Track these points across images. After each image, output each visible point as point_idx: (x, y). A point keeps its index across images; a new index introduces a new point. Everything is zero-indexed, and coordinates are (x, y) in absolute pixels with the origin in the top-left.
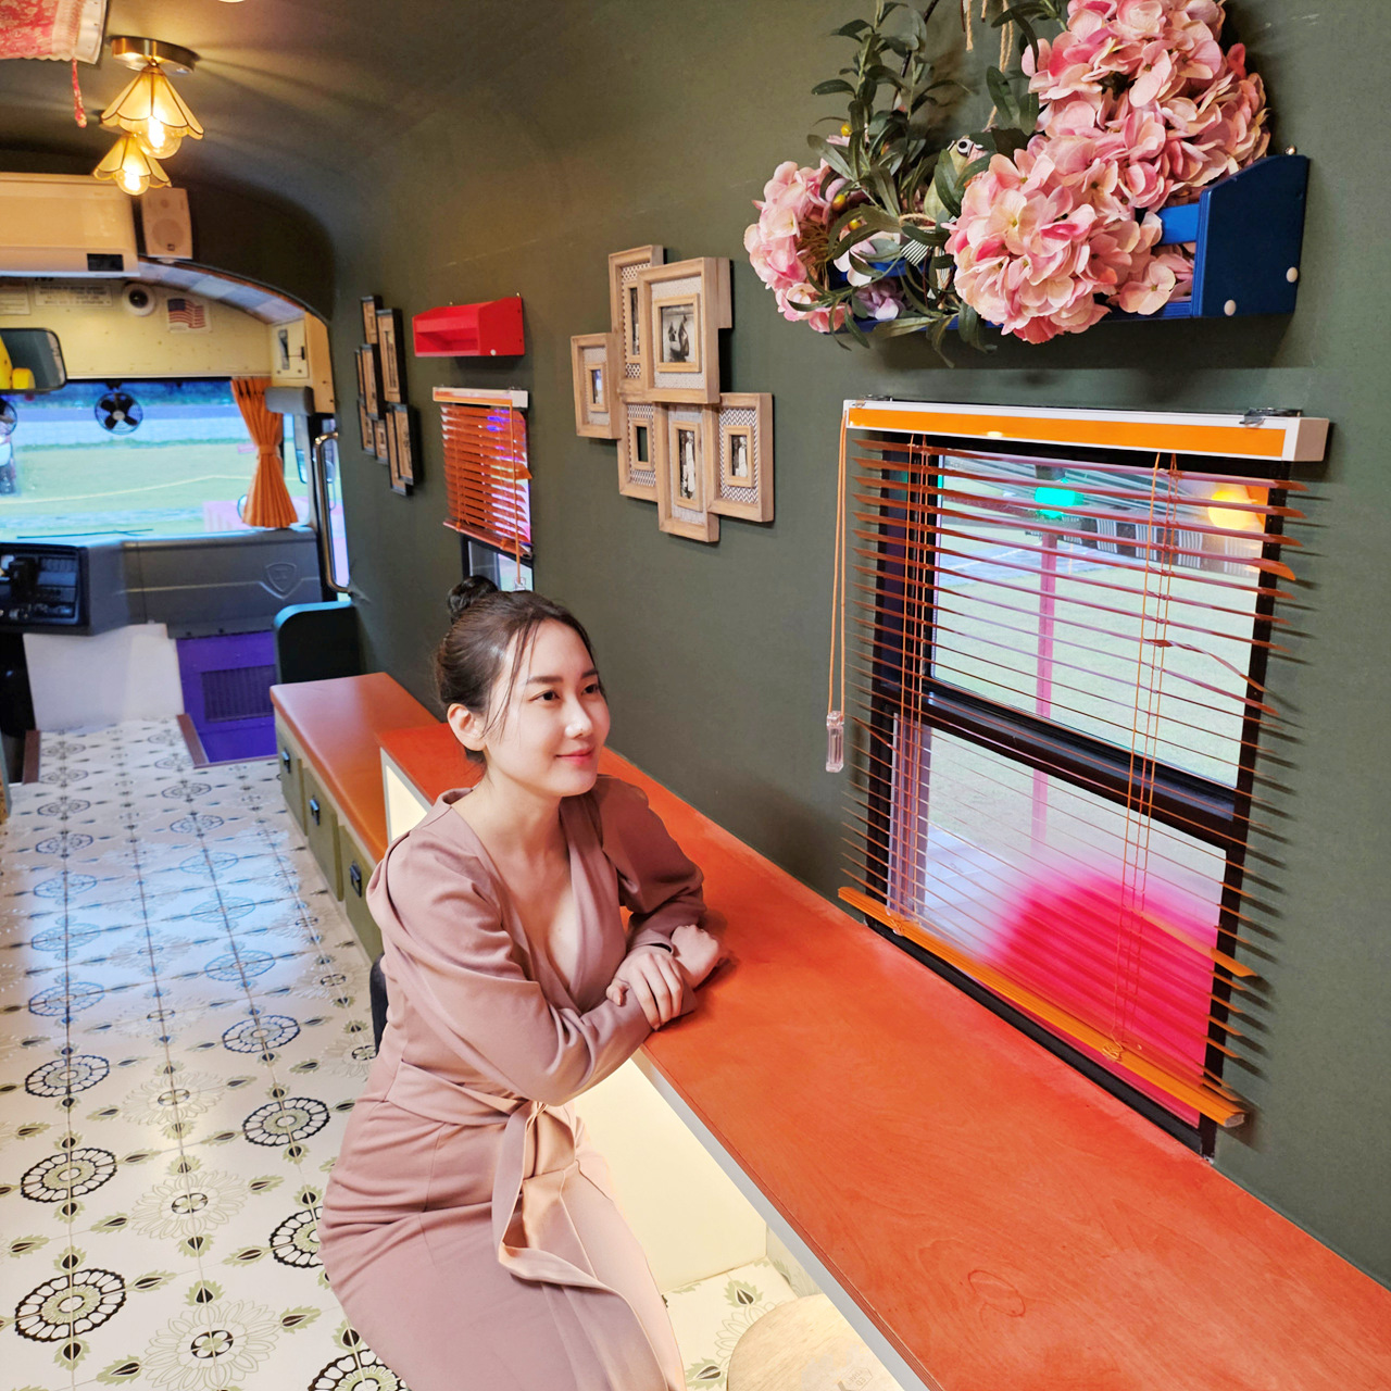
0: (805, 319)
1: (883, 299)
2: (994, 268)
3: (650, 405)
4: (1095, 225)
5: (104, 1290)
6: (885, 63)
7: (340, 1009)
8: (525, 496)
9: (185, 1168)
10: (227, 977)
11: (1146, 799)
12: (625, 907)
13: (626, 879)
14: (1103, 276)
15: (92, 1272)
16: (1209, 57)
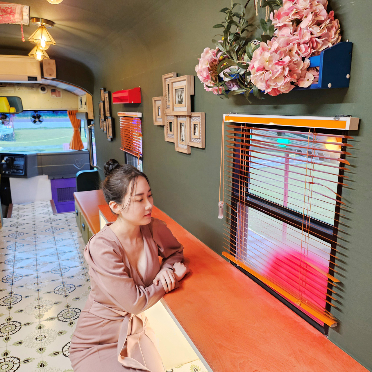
0: (212, 91)
1: (234, 85)
2: (262, 74)
3: (173, 116)
4: (290, 62)
5: (14, 363)
6: (234, 20)
7: (87, 282)
8: (141, 141)
9: (40, 328)
10: (56, 273)
11: (308, 228)
12: (160, 256)
13: (160, 248)
14: (293, 76)
15: (11, 357)
16: (323, 14)
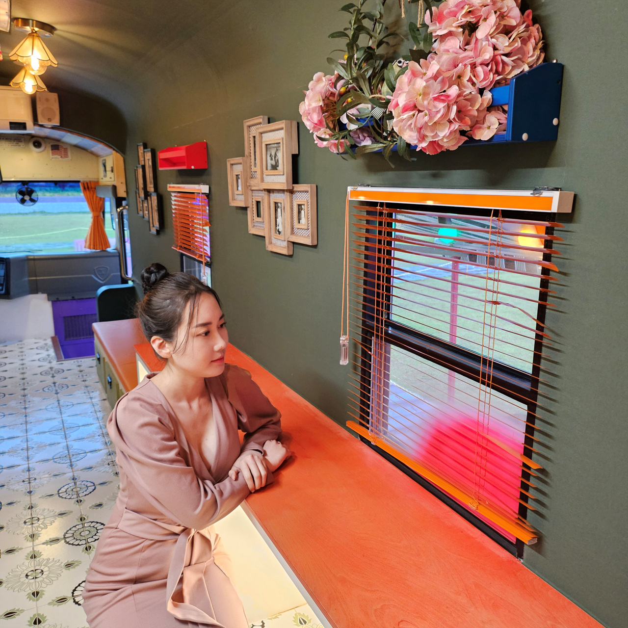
0: (327, 146)
1: (365, 137)
2: (411, 117)
3: (262, 191)
4: (459, 96)
6: (364, 25)
8: (208, 234)
9: (34, 557)
10: (62, 462)
11: (489, 380)
12: (241, 430)
13: (241, 415)
14: (463, 121)
16: (514, 15)
